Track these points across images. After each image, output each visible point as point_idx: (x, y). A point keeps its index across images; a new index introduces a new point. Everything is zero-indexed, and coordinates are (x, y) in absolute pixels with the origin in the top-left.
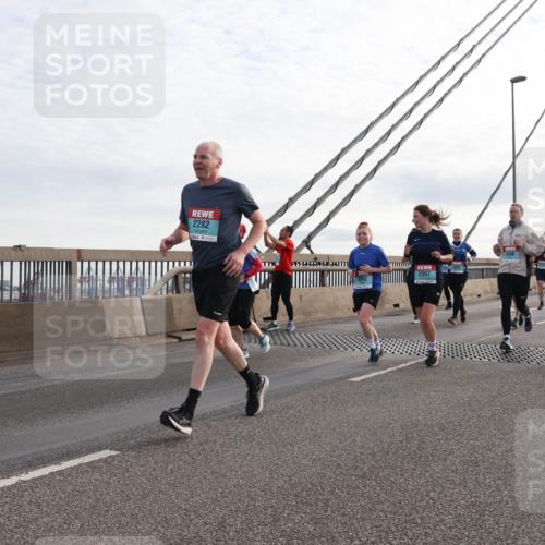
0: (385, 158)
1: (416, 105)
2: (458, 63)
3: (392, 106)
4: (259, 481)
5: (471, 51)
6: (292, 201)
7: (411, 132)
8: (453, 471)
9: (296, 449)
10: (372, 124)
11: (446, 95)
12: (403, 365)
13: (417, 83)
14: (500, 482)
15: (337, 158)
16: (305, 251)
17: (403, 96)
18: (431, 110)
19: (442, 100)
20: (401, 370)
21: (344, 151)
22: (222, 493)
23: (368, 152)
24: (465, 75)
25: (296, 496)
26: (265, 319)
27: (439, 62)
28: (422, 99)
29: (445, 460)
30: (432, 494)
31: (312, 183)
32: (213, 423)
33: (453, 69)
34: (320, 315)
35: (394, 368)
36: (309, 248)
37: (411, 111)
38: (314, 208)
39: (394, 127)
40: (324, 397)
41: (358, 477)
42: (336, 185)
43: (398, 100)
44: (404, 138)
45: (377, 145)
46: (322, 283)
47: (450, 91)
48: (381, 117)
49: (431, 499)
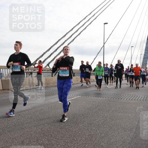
0: (70, 43)
1: (79, 29)
2: (90, 18)
3: (73, 29)
4: (33, 130)
5: (94, 15)
6: (44, 53)
7: (77, 36)
8: (85, 126)
9: (44, 121)
10: (67, 33)
11: (87, 26)
12: (73, 98)
13: (79, 23)
14: (97, 129)
15: (57, 42)
16: (48, 67)
17: (76, 26)
18: (83, 30)
19: (86, 28)
20: (72, 100)
21: (59, 40)
22: (23, 133)
23: (66, 41)
24: (92, 21)
25: (43, 134)
26: (36, 86)
27: (85, 18)
28: (81, 27)
29: (83, 123)
30: (79, 132)
31: (50, 48)
32: (21, 114)
33: (89, 20)
34: (51, 85)
35: (71, 99)
36: (49, 66)
37: (77, 30)
38: (50, 55)
39: (73, 34)
40: (51, 107)
41: (60, 128)
42: (57, 49)
43: (74, 27)
44: (75, 38)
45: (68, 39)
46: (52, 76)
47: (88, 25)
48: (69, 31)
49: (79, 134)
